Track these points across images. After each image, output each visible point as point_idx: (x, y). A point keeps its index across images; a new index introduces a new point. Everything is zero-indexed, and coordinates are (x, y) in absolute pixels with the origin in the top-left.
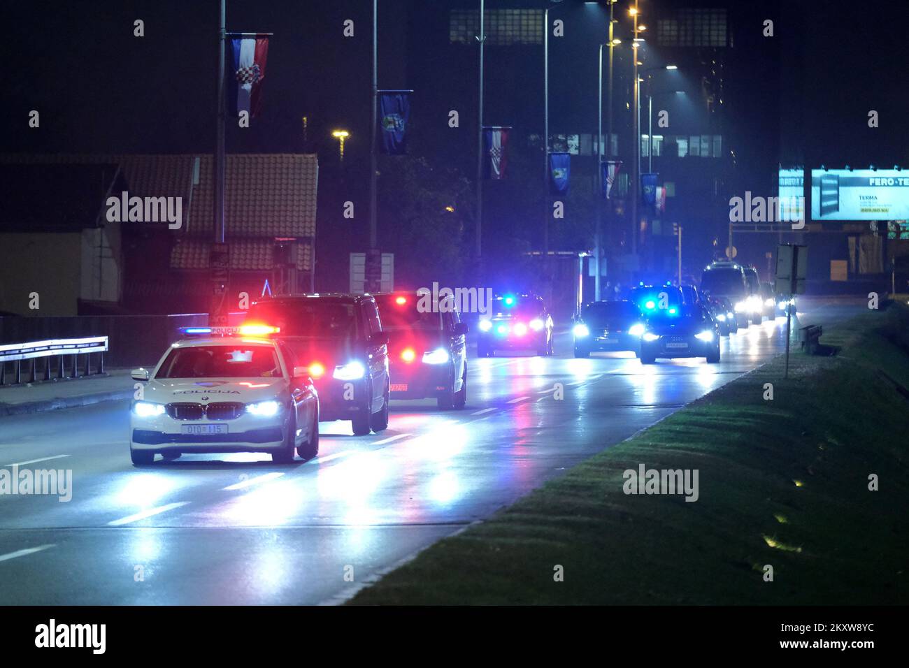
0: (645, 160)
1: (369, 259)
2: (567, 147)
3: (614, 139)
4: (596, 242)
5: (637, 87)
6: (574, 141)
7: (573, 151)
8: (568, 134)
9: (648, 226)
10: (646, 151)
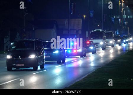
0: (124, 19)
1: (88, 32)
2: (114, 17)
3: (120, 16)
4: (118, 29)
5: (123, 9)
6: (115, 16)
7: (115, 18)
8: (114, 16)
9: (124, 27)
10: (124, 18)
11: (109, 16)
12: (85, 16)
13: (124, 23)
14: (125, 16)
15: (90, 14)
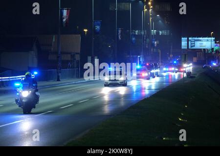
0: (152, 36)
2: (135, 33)
4: (142, 54)
5: (150, 20)
7: (137, 34)
9: (153, 50)
10: (152, 34)
11: (128, 31)
12: (86, 30)
13: (153, 42)
14: (154, 32)
15: (94, 28)
